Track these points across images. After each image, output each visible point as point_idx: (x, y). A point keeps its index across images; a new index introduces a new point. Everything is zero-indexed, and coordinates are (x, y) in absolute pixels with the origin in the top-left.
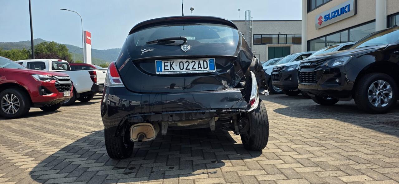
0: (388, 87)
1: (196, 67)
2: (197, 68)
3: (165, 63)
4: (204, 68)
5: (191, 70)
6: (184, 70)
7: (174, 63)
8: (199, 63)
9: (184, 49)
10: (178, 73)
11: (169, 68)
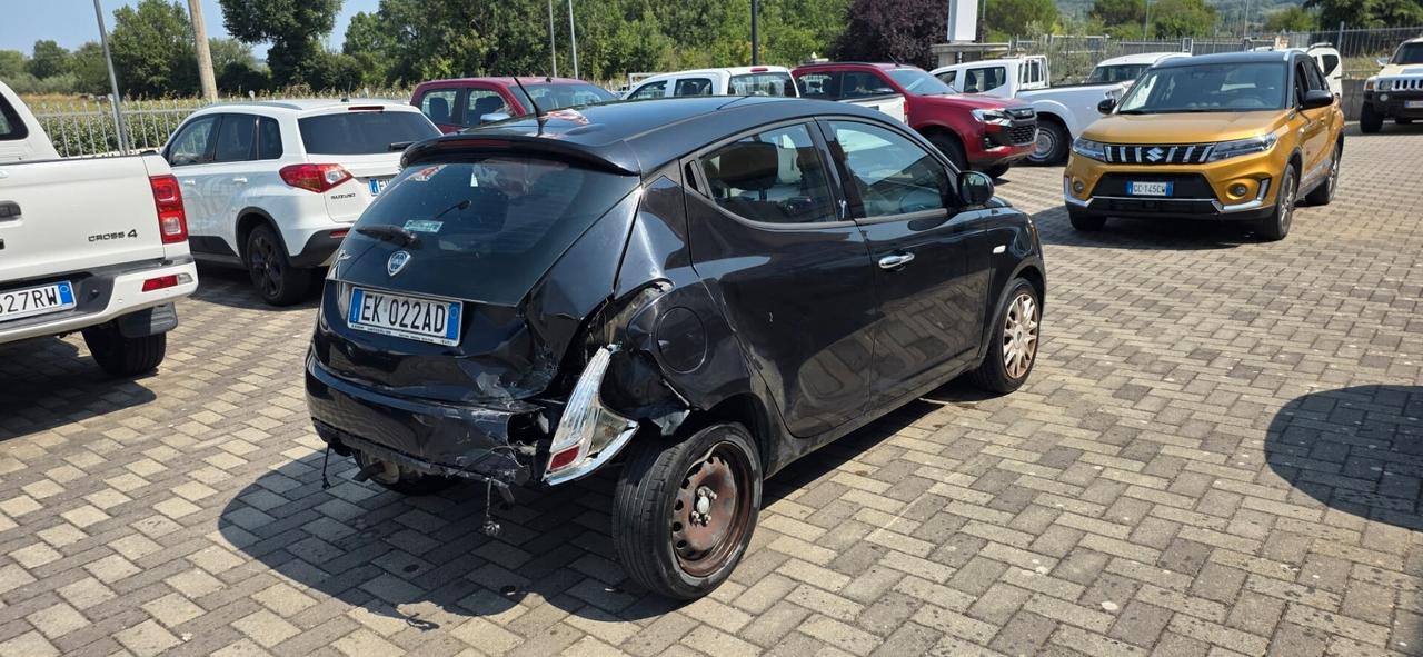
1: (420, 322)
2: (421, 326)
3: (368, 299)
4: (436, 330)
5: (409, 329)
6: (397, 326)
7: (382, 302)
8: (428, 313)
9: (393, 267)
10: (385, 332)
11: (369, 313)
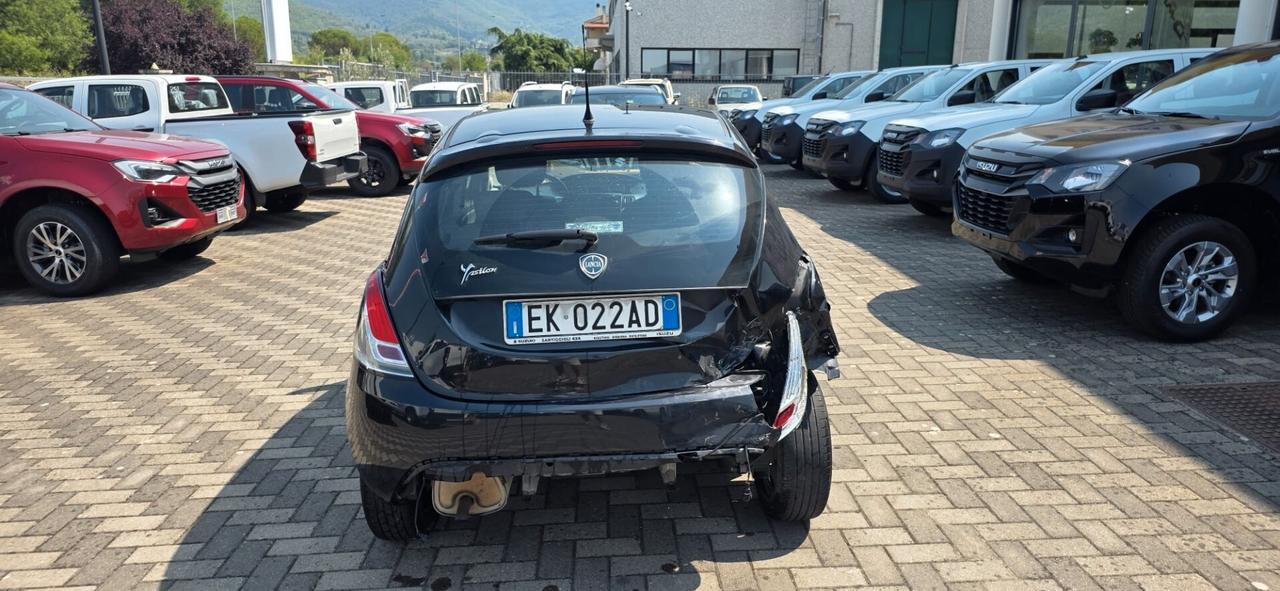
0: (1228, 261)
1: (624, 319)
2: (626, 324)
3: (533, 310)
4: (648, 324)
5: (608, 329)
6: (590, 329)
7: (558, 310)
8: (634, 309)
9: (590, 269)
10: (570, 339)
11: (542, 324)
